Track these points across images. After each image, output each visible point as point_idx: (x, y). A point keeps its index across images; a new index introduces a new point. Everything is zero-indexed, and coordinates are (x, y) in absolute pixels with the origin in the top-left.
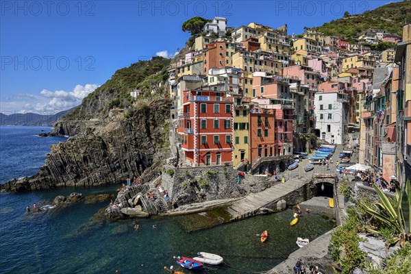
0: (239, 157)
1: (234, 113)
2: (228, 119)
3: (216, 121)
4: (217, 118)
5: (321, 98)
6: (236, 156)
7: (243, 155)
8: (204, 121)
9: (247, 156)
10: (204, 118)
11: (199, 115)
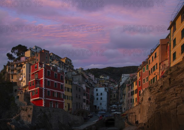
0: (67, 107)
1: (65, 81)
2: (62, 83)
3: (56, 84)
4: (56, 82)
5: (97, 90)
6: (66, 106)
7: (69, 106)
8: (49, 82)
9: (71, 107)
10: (49, 80)
11: (45, 76)
